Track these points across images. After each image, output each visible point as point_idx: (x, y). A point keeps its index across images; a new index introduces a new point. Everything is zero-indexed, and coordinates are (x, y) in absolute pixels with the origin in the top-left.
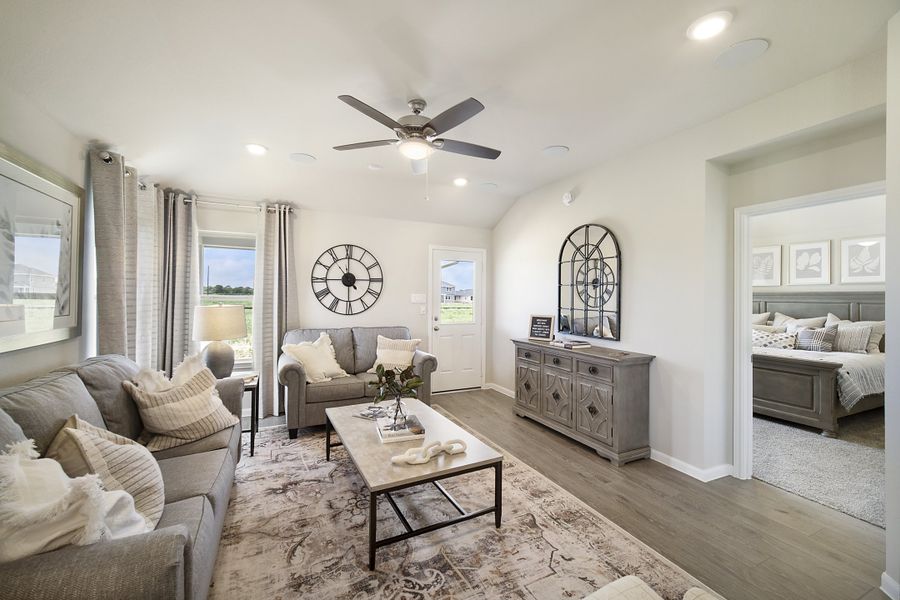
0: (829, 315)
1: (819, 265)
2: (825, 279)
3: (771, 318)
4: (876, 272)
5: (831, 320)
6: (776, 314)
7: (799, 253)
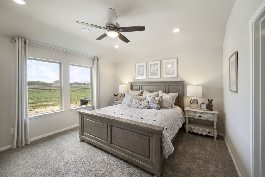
0: (160, 91)
1: (157, 70)
2: (159, 76)
3: (142, 92)
4: (173, 73)
5: (161, 93)
6: (144, 90)
7: (151, 65)
